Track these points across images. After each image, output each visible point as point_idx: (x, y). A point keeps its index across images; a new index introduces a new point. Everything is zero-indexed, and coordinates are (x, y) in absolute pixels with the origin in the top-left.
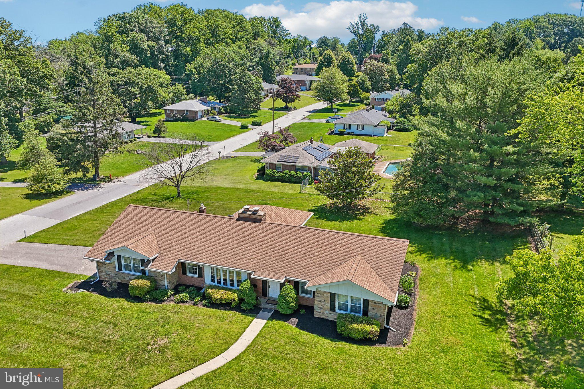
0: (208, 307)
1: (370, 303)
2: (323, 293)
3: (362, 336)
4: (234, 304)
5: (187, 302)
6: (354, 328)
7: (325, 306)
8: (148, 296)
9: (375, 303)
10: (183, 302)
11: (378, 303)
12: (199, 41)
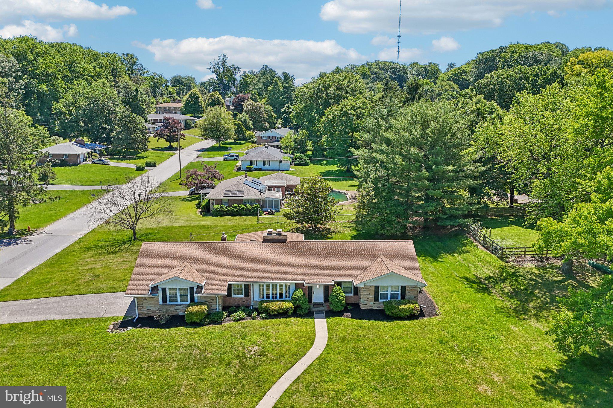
0: (266, 318)
1: (406, 288)
2: (367, 288)
3: (409, 313)
4: (291, 312)
5: (244, 319)
6: (402, 308)
7: (370, 298)
8: (207, 320)
9: (410, 288)
10: (242, 319)
11: (412, 288)
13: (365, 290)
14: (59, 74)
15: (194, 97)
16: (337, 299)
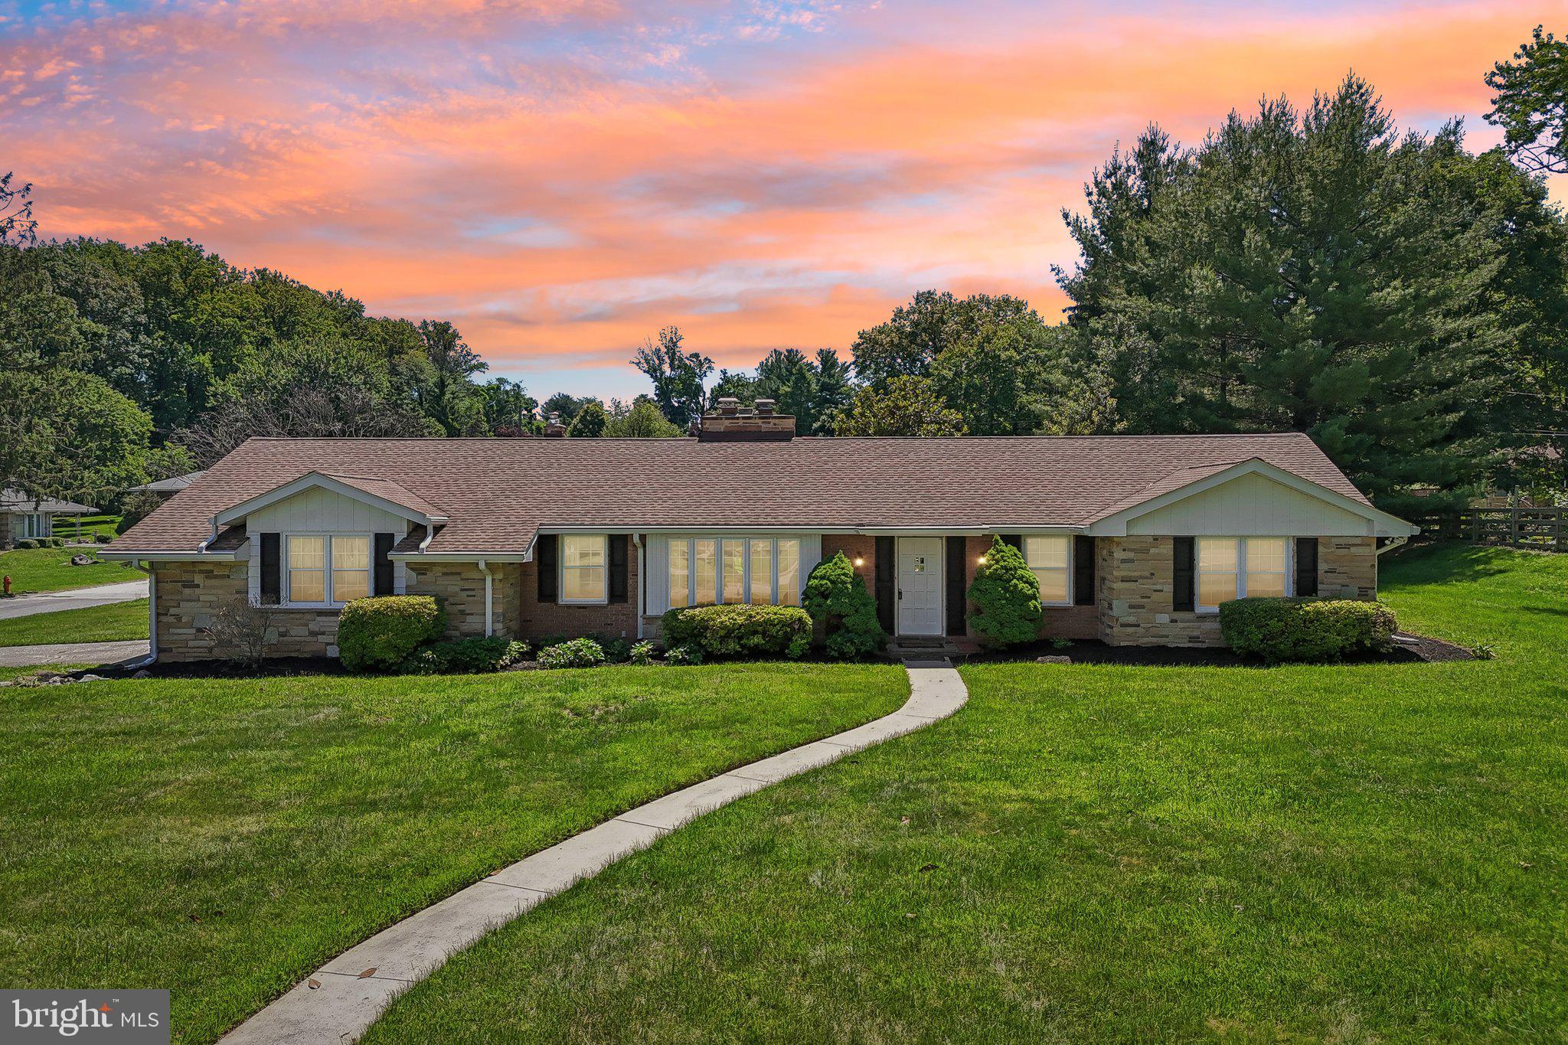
0: (690, 663)
1: (1321, 549)
2: (1142, 547)
4: (800, 642)
7: (1155, 596)
8: (429, 654)
9: (1339, 546)
11: (1348, 546)
12: (239, 341)
13: (1131, 555)
14: (248, 335)
15: (590, 423)
16: (1006, 590)
